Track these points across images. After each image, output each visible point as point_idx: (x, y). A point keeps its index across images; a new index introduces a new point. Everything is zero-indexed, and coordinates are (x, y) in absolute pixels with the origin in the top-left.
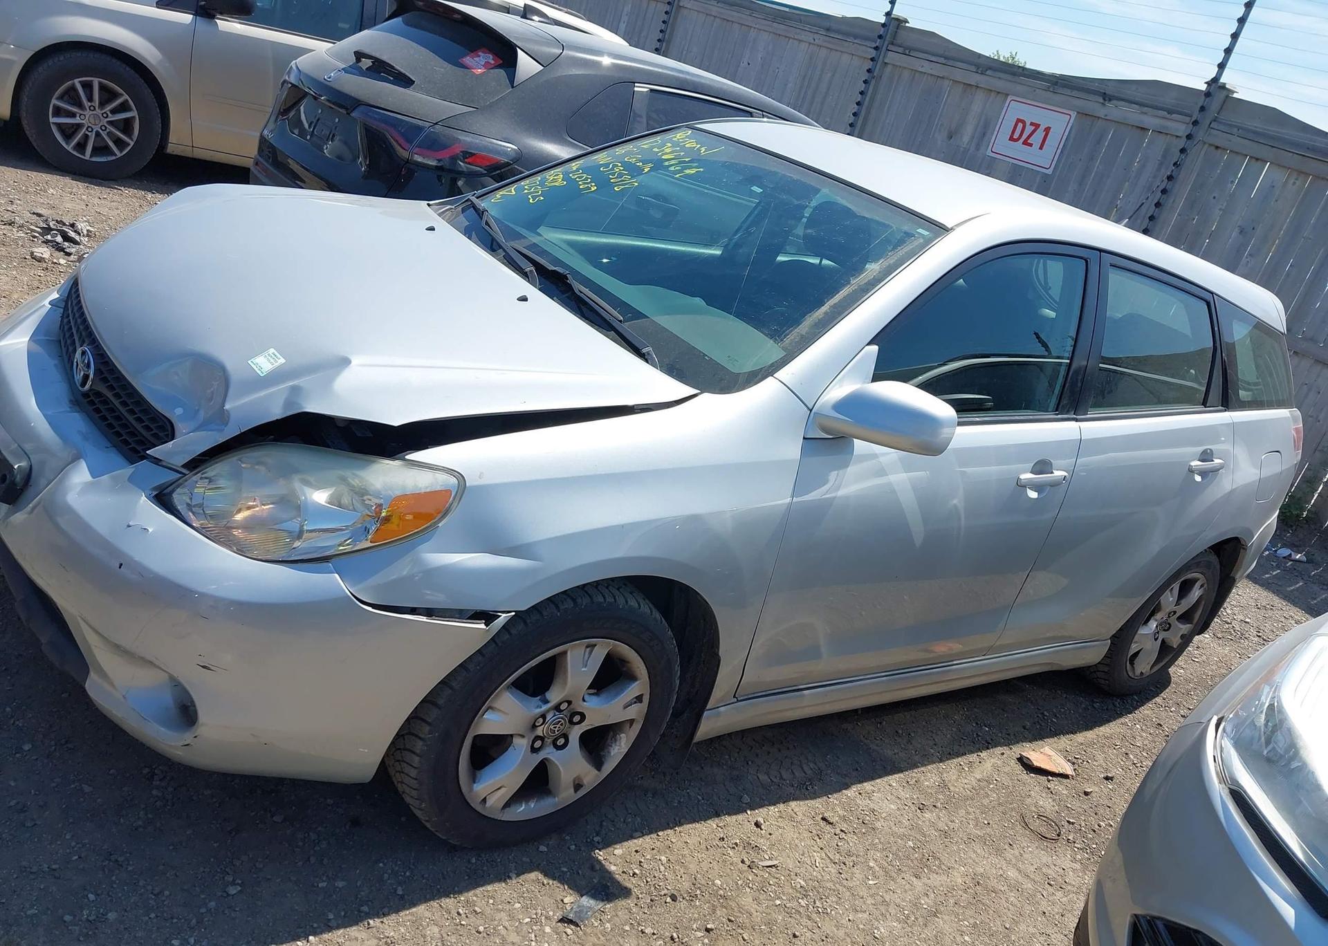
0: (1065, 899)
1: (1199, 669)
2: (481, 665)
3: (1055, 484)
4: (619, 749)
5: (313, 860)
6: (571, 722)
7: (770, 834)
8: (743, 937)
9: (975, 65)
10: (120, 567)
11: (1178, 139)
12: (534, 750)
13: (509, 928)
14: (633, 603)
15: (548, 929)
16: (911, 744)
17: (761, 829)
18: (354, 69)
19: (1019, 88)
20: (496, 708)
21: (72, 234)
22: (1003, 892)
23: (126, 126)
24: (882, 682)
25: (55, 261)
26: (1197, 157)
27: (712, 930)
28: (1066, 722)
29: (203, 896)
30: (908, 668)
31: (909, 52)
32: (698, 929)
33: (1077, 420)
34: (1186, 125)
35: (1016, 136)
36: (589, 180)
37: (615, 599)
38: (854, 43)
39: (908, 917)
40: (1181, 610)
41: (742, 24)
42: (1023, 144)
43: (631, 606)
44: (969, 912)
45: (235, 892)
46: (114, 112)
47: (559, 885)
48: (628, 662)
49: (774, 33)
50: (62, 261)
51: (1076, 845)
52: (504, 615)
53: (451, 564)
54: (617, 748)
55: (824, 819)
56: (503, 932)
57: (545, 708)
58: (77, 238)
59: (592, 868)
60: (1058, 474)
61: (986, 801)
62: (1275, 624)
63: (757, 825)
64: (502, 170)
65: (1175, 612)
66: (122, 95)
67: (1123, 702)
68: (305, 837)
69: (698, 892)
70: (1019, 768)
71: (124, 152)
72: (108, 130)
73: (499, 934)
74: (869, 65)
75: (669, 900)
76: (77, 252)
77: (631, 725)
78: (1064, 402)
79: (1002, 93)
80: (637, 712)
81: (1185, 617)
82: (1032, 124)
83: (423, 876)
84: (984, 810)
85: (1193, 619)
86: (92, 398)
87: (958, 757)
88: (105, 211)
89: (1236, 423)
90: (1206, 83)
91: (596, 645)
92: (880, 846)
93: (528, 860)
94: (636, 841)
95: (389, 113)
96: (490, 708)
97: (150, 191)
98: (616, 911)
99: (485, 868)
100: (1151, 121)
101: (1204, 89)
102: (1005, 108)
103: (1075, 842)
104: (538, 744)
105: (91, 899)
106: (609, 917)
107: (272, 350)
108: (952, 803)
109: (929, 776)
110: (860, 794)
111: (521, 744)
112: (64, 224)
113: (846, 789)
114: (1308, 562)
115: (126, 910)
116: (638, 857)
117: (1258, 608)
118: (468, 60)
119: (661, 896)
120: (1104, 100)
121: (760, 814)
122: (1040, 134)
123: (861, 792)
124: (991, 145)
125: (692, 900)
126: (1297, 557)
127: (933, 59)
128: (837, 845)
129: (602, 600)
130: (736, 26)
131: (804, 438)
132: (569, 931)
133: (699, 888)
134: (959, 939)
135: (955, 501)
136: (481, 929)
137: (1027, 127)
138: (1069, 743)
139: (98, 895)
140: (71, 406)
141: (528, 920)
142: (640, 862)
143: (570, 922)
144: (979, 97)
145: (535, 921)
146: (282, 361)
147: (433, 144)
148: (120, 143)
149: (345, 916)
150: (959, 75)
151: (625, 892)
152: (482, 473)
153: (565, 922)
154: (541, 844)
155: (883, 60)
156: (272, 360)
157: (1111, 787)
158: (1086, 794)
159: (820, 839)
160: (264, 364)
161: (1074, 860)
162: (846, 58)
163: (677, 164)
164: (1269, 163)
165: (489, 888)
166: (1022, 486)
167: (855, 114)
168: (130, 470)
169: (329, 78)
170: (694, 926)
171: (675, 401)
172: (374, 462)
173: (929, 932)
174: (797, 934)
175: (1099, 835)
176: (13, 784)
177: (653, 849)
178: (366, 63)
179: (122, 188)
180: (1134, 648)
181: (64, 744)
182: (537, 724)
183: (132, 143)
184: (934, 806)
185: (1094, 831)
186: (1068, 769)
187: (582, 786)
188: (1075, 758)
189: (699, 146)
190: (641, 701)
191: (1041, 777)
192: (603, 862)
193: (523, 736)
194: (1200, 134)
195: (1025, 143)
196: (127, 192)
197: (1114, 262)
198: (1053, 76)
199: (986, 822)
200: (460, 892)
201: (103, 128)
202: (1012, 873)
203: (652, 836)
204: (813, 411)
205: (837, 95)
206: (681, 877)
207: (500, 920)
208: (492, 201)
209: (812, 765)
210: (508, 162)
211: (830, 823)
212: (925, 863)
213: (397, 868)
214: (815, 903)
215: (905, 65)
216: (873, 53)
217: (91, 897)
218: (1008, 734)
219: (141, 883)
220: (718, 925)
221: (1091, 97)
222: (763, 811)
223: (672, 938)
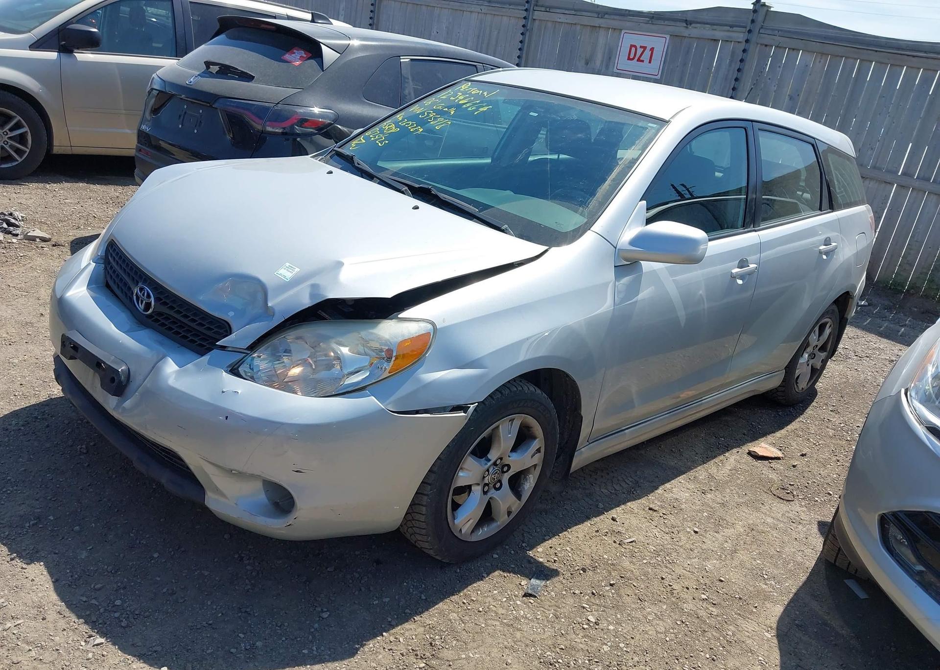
0: (804, 529)
1: (830, 381)
2: (456, 442)
3: (750, 273)
4: (529, 485)
5: (363, 589)
6: (503, 472)
7: (623, 524)
8: (633, 585)
9: (596, 13)
10: (226, 419)
11: (739, 44)
12: (485, 493)
13: (496, 606)
14: (532, 389)
15: (519, 603)
16: (683, 456)
17: (617, 522)
18: (207, 73)
19: (628, 24)
20: (464, 468)
21: (13, 221)
22: (769, 532)
23: (22, 139)
24: (666, 417)
25: (9, 241)
26: (755, 52)
27: (614, 584)
28: (766, 427)
29: (308, 622)
30: (672, 409)
31: (549, 10)
32: (606, 586)
33: (756, 231)
34: (743, 33)
35: (632, 56)
36: (415, 125)
37: (523, 388)
38: (510, 9)
39: (721, 556)
40: (820, 344)
41: (428, 6)
42: (637, 61)
43: (531, 391)
44: (754, 547)
45: (326, 616)
46: (11, 130)
47: (514, 575)
48: (532, 428)
49: (452, 9)
50: (14, 241)
51: (799, 497)
52: (472, 406)
53: (437, 379)
54: (528, 484)
55: (650, 509)
56: (494, 609)
57: (489, 464)
58: (16, 223)
59: (529, 562)
60: (752, 266)
61: (739, 482)
62: (863, 347)
63: (614, 519)
64: (328, 129)
65: (817, 346)
66: (16, 117)
67: (795, 409)
68: (352, 577)
69: (597, 564)
70: (750, 458)
71: (24, 158)
72: (9, 144)
73: (493, 611)
74: (523, 22)
75: (581, 572)
76: (22, 232)
77: (535, 468)
78: (747, 220)
79: (618, 29)
80: (538, 459)
81: (823, 349)
82: (641, 47)
83: (433, 585)
84: (740, 487)
85: (827, 350)
86: (156, 317)
87: (713, 459)
88: (23, 201)
89: (840, 218)
90: (752, 4)
91: (514, 419)
92: (689, 519)
93: (489, 564)
94: (548, 542)
95: (243, 101)
96: (461, 469)
97: (47, 182)
98: (554, 584)
99: (467, 574)
100: (719, 34)
101: (752, 8)
102: (621, 39)
103: (798, 496)
104: (486, 489)
105: (242, 637)
106: (551, 588)
107: (288, 264)
108: (719, 486)
109: (701, 472)
110: (665, 491)
111: (477, 490)
112: (5, 215)
113: (656, 489)
114: (869, 305)
115: (265, 639)
116: (553, 551)
117: (850, 339)
118: (287, 57)
119: (576, 570)
120: (687, 24)
121: (613, 513)
122: (647, 53)
123: (665, 489)
124: (616, 64)
125: (595, 570)
126: (862, 303)
127: (566, 12)
128: (664, 523)
129: (516, 389)
130: (424, 8)
131: (615, 266)
132: (532, 601)
133: (596, 562)
134: (754, 563)
135: (701, 292)
136: (481, 609)
137: (638, 49)
138: (773, 438)
139: (245, 634)
140: (138, 325)
141: (505, 599)
142: (555, 553)
143: (530, 595)
144: (602, 32)
145: (509, 599)
146: (297, 270)
147: (278, 117)
148: (19, 152)
149: (397, 618)
150: (586, 21)
151: (554, 573)
152: (444, 319)
153: (527, 596)
154: (494, 554)
155: (532, 18)
156: (290, 270)
157: (806, 460)
158: (794, 466)
159: (653, 521)
160: (286, 274)
161: (801, 506)
162: (505, 18)
163: (472, 106)
164: (801, 51)
165: (475, 585)
166: (734, 277)
167: (519, 57)
168: (206, 358)
169: (191, 82)
170: (603, 584)
171: (536, 256)
172: (380, 323)
173: (736, 562)
174: (664, 577)
175: (810, 489)
176: (158, 579)
177: (560, 544)
178: (214, 69)
179: (27, 184)
180: (797, 372)
181: (178, 549)
182: (485, 476)
183: (28, 151)
184: (711, 490)
185: (807, 487)
186: (779, 454)
187: (511, 512)
188: (780, 447)
189: (481, 92)
190: (540, 452)
191: (765, 462)
192: (534, 557)
193: (478, 484)
194: (754, 38)
195: (639, 60)
196: (31, 186)
197: (760, 128)
198: (649, 13)
199: (744, 494)
200: (459, 592)
201: (6, 143)
202: (769, 520)
203: (556, 537)
204: (617, 248)
205: (503, 46)
206: (583, 557)
207: (490, 602)
208: (351, 149)
209: (631, 479)
210: (330, 123)
211: (655, 511)
212: (719, 524)
213: (415, 584)
214: (665, 558)
215: (547, 19)
216: (525, 14)
217: (242, 635)
218: (736, 440)
219: (268, 622)
220: (616, 581)
221: (678, 24)
222: (614, 511)
223: (593, 594)
